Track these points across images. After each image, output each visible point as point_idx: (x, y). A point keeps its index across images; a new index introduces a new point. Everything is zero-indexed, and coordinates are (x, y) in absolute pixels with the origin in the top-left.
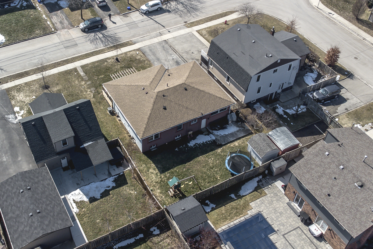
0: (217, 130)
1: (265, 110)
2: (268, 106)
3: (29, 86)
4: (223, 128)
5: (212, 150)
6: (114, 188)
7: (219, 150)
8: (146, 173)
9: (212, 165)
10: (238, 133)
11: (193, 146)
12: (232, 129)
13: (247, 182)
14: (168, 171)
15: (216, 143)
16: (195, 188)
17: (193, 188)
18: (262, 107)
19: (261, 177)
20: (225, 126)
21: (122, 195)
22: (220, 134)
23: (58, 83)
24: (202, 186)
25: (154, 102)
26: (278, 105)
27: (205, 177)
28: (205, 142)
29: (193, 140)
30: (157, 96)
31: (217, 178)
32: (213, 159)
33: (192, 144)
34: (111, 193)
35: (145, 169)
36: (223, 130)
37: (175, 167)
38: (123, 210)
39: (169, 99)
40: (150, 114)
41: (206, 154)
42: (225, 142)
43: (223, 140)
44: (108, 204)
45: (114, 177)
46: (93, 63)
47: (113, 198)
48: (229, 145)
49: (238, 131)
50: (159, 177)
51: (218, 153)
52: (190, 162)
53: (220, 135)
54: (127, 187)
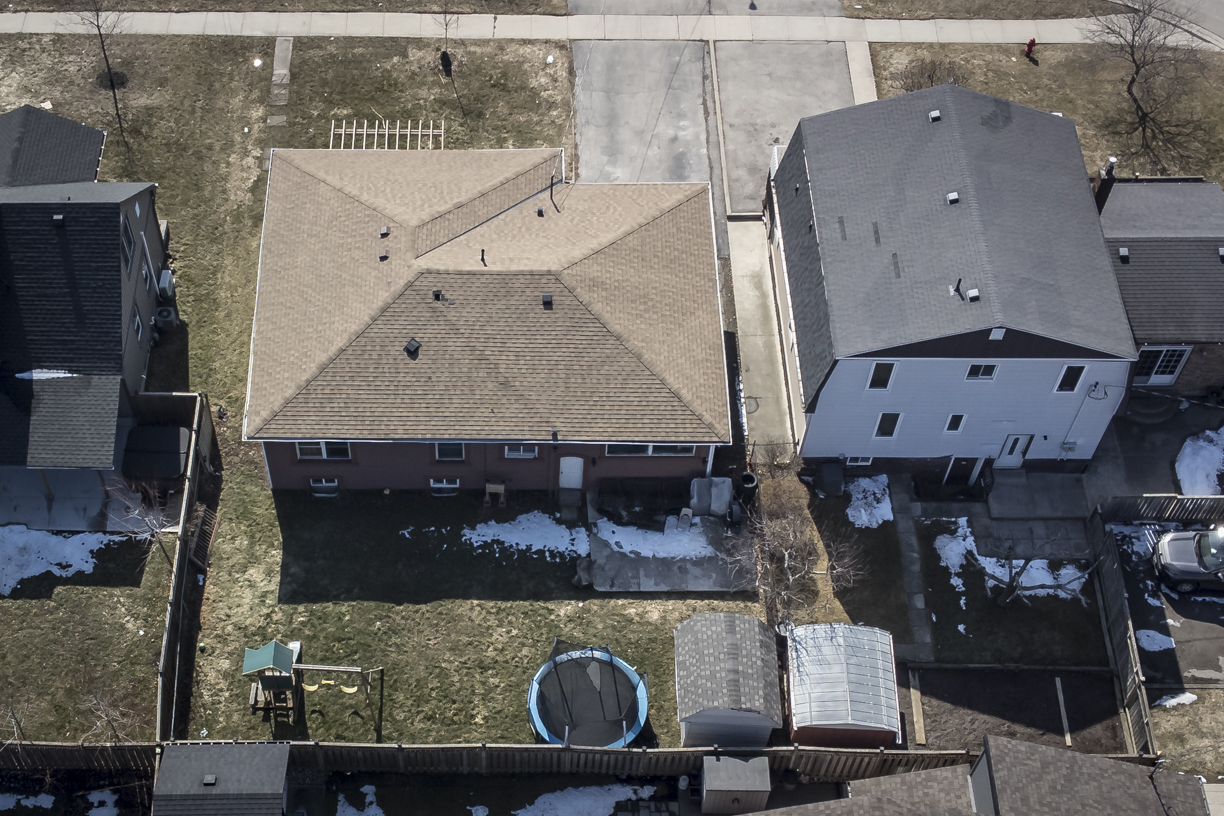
0: (619, 522)
1: (891, 518)
2: (917, 508)
3: (61, 55)
4: (650, 521)
5: (536, 596)
6: (80, 579)
7: (566, 609)
8: (230, 575)
9: (494, 654)
10: (696, 571)
11: (479, 547)
12: (683, 543)
13: (576, 787)
14: (315, 602)
15: (576, 573)
16: (362, 718)
17: (356, 713)
18: (887, 499)
19: (647, 792)
20: (662, 518)
21: (91, 619)
22: (617, 543)
23: (166, 79)
24: (394, 721)
25: (384, 310)
26: (963, 521)
27: (432, 689)
28: (536, 553)
29: (498, 522)
30: (409, 285)
31: (473, 717)
32: (514, 632)
33: (478, 535)
34: (59, 594)
35: (238, 558)
36: (640, 531)
37: (346, 599)
38: (52, 674)
39: (452, 315)
40: (342, 351)
41: (505, 599)
42: (612, 586)
43: (612, 574)
44: (21, 629)
45: (106, 539)
46: (351, 41)
47: (52, 614)
48: (620, 602)
49: (699, 562)
50: (265, 611)
51: (553, 617)
52: (418, 607)
53: (616, 549)
54: (129, 596)
